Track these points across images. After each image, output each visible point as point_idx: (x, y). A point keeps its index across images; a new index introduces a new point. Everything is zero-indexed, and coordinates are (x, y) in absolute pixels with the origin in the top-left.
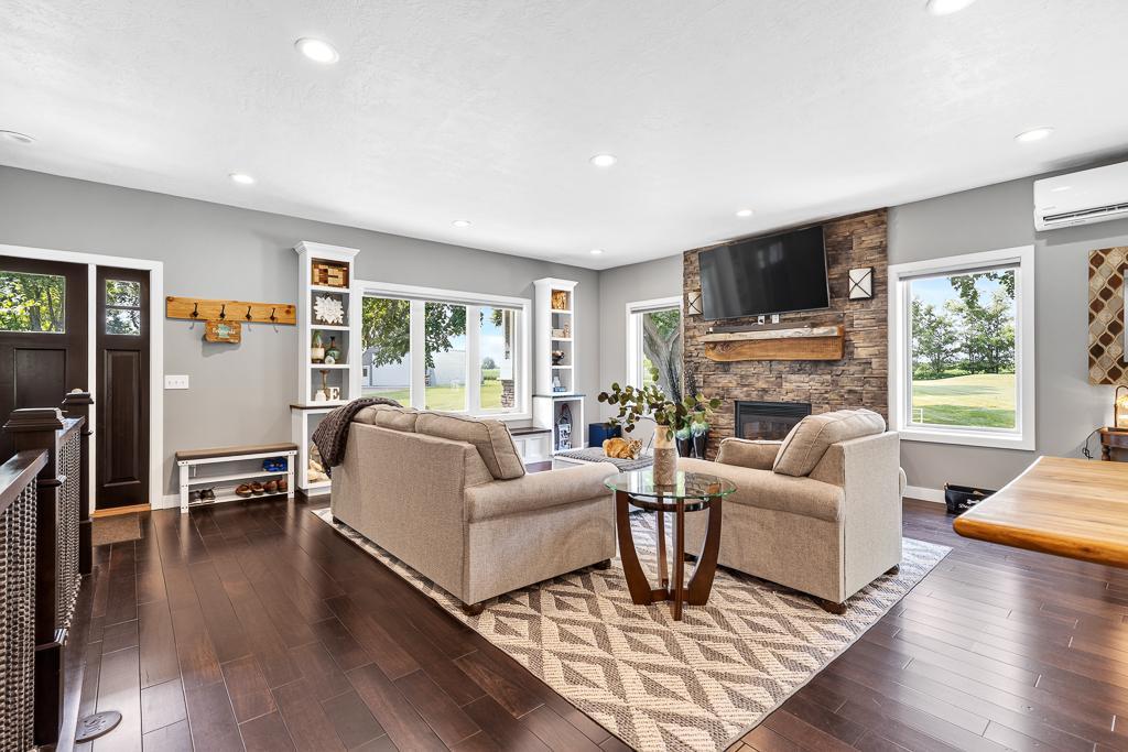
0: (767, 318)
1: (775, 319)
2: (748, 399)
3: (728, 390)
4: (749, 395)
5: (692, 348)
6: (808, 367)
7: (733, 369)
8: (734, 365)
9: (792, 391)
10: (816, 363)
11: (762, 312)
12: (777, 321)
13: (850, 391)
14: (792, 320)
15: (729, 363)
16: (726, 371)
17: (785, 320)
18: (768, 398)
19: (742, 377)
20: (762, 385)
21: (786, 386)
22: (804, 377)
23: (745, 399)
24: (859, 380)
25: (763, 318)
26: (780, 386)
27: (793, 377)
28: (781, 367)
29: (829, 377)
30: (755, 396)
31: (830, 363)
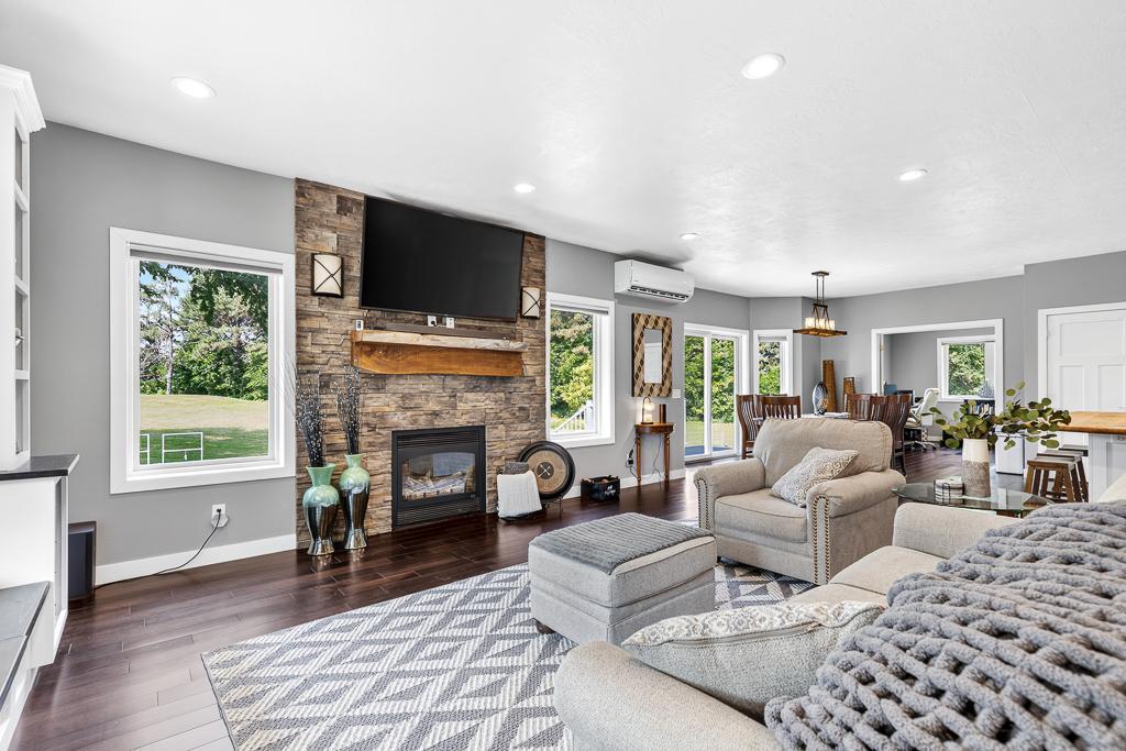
0: (440, 321)
1: (450, 323)
2: (415, 427)
3: (382, 417)
4: (415, 421)
5: (316, 350)
6: (484, 384)
7: (391, 385)
8: (393, 379)
9: (468, 412)
10: (491, 379)
11: (432, 312)
12: (452, 326)
13: (521, 409)
14: (468, 327)
15: (383, 377)
16: (378, 389)
17: (460, 326)
18: (440, 424)
19: (404, 397)
20: (432, 406)
21: (461, 406)
22: (480, 396)
23: (409, 427)
24: (527, 397)
25: (434, 318)
26: (454, 407)
27: (471, 396)
28: (455, 384)
29: (502, 395)
30: (423, 423)
31: (505, 379)
